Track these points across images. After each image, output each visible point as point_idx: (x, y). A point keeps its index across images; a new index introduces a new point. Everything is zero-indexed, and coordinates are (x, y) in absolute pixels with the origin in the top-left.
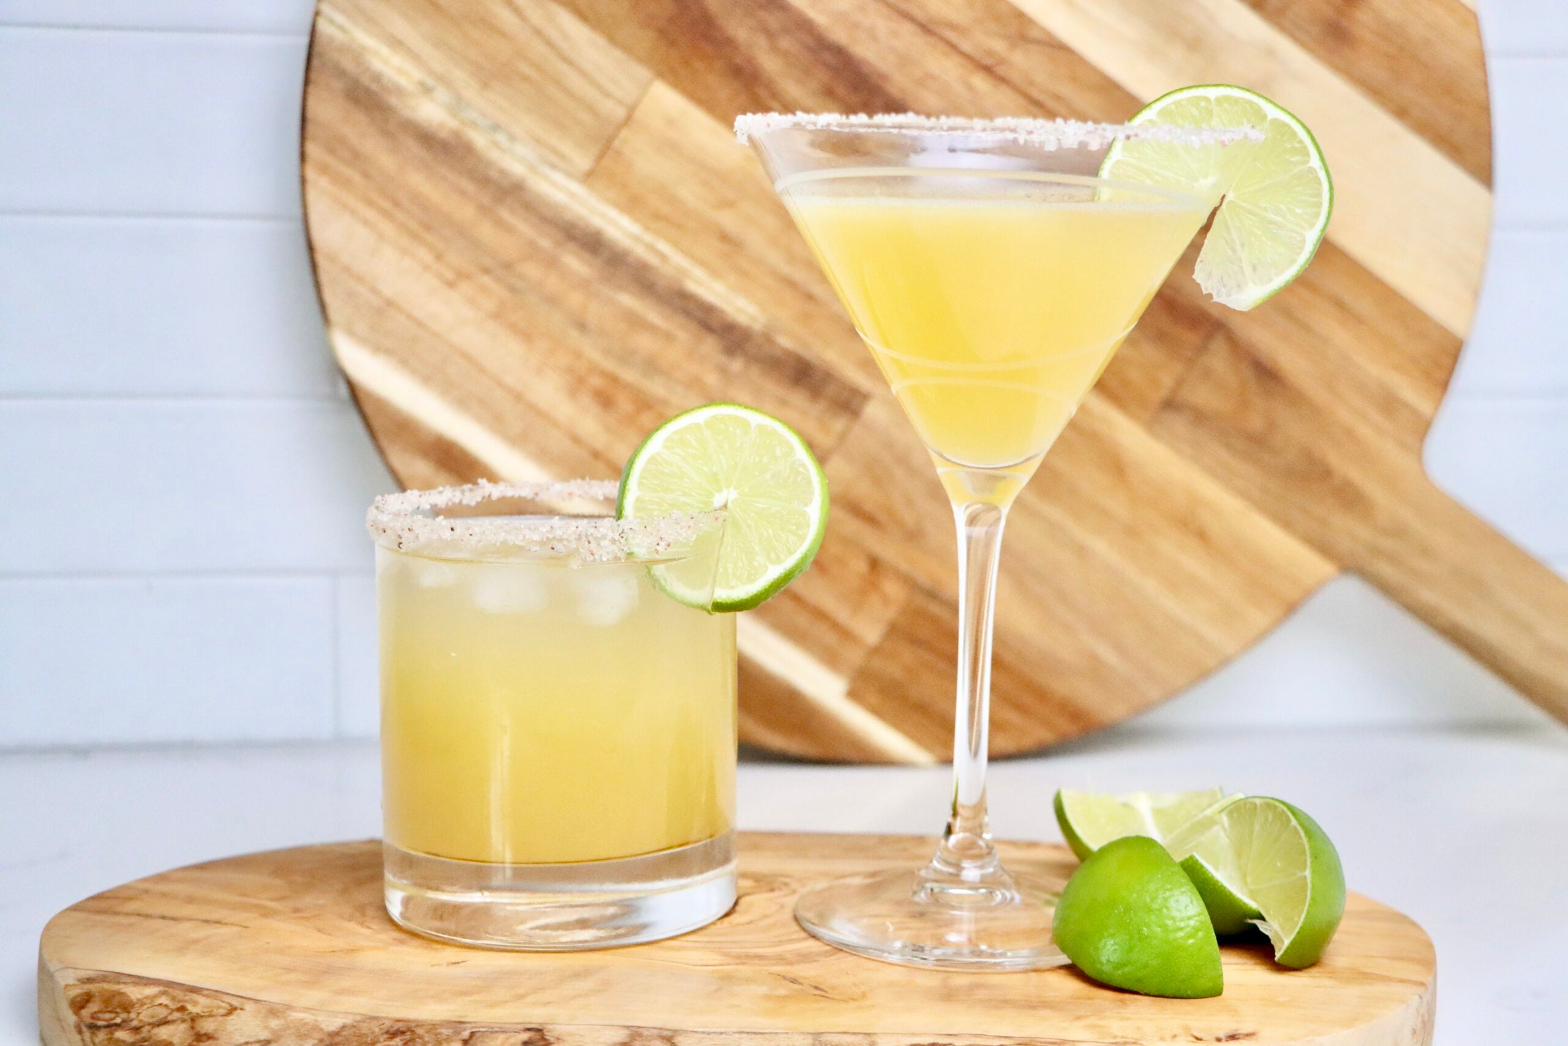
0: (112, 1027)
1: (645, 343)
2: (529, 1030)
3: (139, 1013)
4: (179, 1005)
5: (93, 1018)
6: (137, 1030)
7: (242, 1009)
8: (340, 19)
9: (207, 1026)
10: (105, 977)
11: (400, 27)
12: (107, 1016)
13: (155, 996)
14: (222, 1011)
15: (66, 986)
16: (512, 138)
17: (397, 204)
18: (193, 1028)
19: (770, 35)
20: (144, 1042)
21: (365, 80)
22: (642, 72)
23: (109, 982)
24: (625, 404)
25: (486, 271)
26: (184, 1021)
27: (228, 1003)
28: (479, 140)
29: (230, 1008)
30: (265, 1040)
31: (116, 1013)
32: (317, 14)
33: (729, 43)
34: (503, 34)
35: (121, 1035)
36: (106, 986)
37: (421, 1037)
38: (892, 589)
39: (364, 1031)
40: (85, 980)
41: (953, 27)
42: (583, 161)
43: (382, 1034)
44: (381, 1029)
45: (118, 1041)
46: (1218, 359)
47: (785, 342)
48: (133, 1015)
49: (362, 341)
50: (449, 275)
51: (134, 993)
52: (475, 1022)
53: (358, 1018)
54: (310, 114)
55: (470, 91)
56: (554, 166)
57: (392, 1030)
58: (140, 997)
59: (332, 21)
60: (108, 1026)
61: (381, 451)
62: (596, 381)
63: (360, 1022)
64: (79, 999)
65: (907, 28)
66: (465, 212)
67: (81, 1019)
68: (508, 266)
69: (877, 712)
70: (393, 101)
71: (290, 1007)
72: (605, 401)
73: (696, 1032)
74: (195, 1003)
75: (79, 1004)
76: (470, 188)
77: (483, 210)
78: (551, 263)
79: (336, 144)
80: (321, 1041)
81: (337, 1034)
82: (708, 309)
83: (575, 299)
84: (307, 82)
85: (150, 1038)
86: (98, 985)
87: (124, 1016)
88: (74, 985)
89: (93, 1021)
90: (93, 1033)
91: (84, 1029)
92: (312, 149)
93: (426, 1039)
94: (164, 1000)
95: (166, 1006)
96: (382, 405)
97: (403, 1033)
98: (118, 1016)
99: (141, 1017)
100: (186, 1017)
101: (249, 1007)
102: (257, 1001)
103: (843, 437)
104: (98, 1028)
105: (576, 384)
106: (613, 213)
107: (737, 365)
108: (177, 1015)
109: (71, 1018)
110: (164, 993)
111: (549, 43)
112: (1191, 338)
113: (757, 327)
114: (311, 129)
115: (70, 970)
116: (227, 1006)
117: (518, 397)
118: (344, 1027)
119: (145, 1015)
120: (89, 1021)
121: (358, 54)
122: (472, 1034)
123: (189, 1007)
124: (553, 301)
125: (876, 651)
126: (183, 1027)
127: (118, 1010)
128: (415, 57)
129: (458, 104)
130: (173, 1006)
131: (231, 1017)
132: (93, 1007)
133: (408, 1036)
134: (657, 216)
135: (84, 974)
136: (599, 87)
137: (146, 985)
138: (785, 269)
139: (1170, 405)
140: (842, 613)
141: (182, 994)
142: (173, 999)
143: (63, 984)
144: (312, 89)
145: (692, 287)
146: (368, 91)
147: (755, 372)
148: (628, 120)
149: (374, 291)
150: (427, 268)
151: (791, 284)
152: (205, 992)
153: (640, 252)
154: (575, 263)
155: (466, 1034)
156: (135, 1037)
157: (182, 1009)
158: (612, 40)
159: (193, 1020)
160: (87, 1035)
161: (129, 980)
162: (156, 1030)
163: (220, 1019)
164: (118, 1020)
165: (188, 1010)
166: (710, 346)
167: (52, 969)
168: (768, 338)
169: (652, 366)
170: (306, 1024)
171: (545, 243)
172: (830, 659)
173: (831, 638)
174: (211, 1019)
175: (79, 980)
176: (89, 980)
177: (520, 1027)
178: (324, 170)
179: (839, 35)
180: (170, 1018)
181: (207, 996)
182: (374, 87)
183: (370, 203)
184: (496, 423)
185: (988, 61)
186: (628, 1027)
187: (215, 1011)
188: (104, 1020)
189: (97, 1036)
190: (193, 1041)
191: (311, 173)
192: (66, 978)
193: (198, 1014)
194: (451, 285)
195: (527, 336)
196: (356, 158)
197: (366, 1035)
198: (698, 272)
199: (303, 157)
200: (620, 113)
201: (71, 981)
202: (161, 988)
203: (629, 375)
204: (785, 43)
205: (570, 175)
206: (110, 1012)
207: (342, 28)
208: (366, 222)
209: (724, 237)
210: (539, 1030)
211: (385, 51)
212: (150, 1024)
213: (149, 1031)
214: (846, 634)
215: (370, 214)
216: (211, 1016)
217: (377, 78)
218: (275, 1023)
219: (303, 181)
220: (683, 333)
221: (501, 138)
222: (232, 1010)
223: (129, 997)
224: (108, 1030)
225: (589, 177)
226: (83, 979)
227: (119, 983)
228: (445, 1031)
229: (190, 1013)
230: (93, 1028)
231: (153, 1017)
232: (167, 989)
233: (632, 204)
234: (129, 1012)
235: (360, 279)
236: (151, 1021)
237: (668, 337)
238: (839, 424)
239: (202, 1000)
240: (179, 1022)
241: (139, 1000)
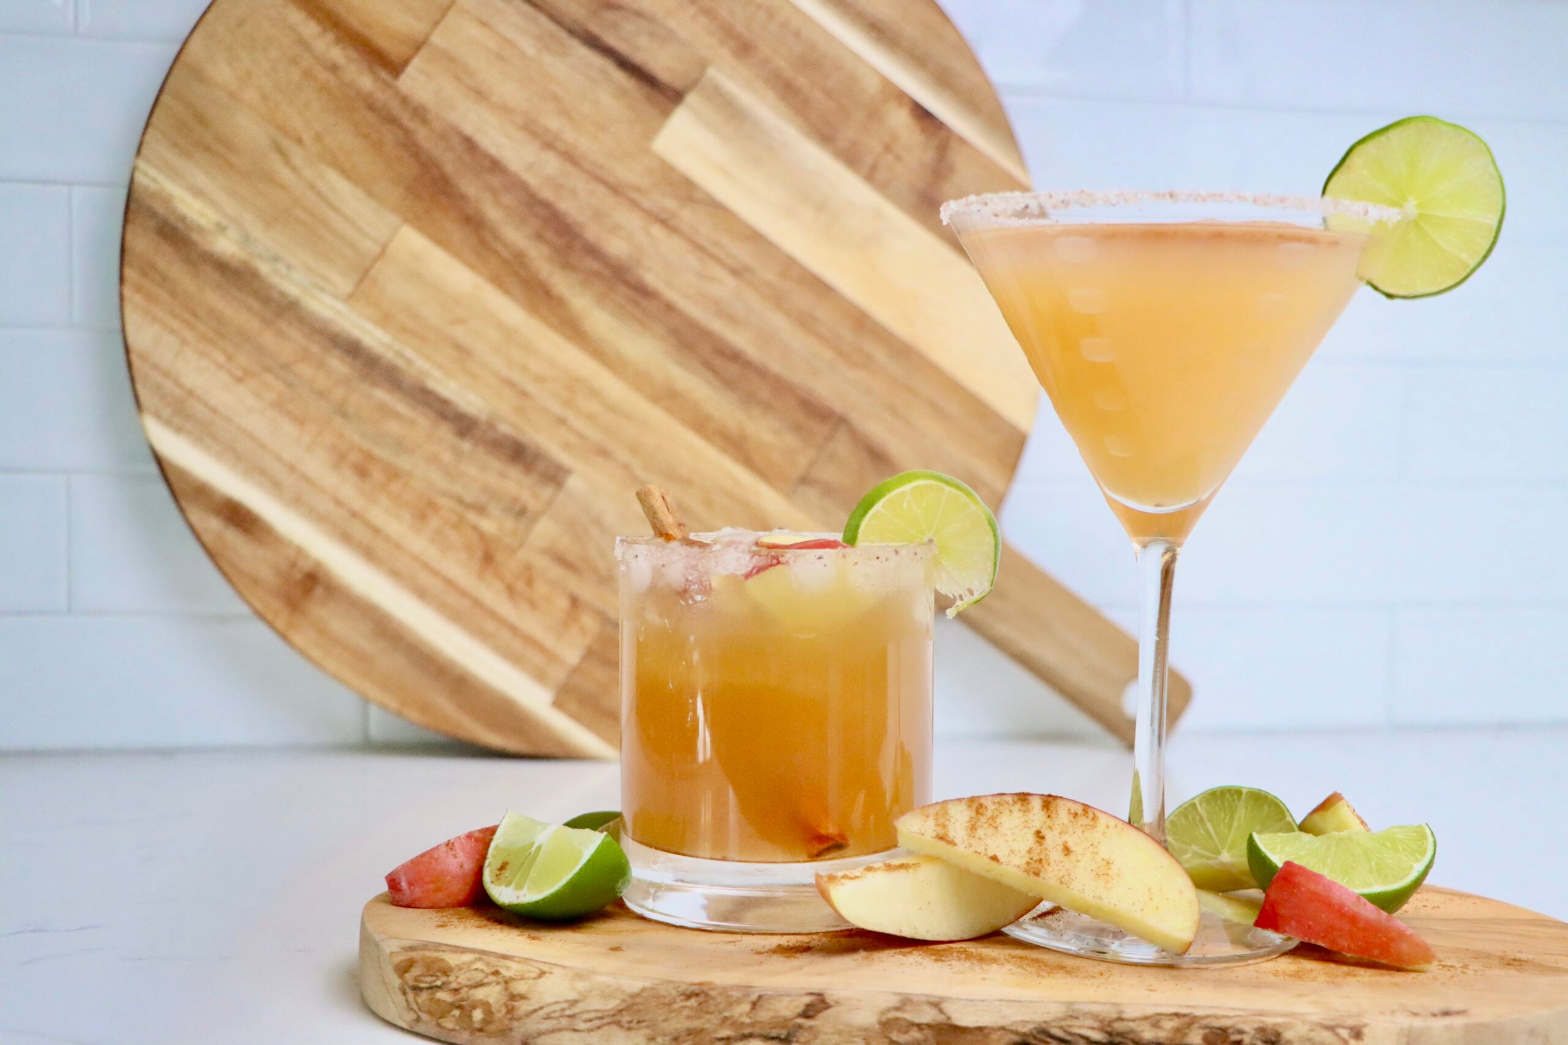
0: (432, 988)
1: (393, 427)
2: (811, 994)
3: (457, 977)
4: (493, 970)
5: (416, 980)
6: (456, 991)
7: (550, 973)
8: (153, 172)
9: (520, 987)
10: (425, 946)
11: (201, 179)
12: (429, 979)
13: (472, 962)
14: (533, 975)
15: (392, 953)
16: (289, 267)
17: (195, 315)
18: (506, 989)
19: (494, 192)
20: (462, 1001)
21: (172, 220)
22: (393, 219)
23: (429, 950)
24: (377, 475)
25: (269, 370)
26: (498, 983)
27: (538, 968)
28: (264, 268)
29: (540, 972)
30: (573, 1000)
31: (437, 976)
32: (134, 169)
33: (463, 197)
34: (282, 186)
35: (441, 995)
36: (428, 954)
37: (713, 998)
38: (589, 621)
39: (662, 993)
40: (408, 949)
41: (638, 190)
42: (345, 286)
43: (678, 996)
44: (678, 992)
45: (439, 1000)
46: (842, 445)
47: (504, 428)
48: (452, 979)
49: (167, 423)
50: (239, 373)
51: (453, 959)
52: (760, 987)
53: (656, 982)
54: (128, 245)
55: (257, 231)
56: (322, 289)
57: (688, 992)
58: (458, 963)
59: (146, 174)
60: (431, 988)
61: (182, 510)
62: (354, 457)
63: (658, 984)
64: (403, 965)
65: (601, 189)
66: (252, 324)
67: (406, 983)
68: (285, 367)
69: (576, 718)
70: (195, 236)
71: (594, 972)
72: (362, 472)
73: (961, 999)
74: (508, 968)
75: (403, 969)
76: (256, 305)
77: (266, 322)
78: (321, 365)
79: (148, 269)
80: (624, 1001)
81: (637, 995)
82: (445, 402)
83: (339, 393)
84: (126, 221)
85: (468, 998)
86: (420, 952)
87: (444, 979)
88: (398, 952)
89: (416, 984)
90: (416, 995)
91: (408, 990)
92: (129, 273)
93: (719, 1000)
94: (479, 965)
95: (482, 971)
96: (183, 473)
97: (697, 995)
98: (438, 979)
99: (459, 980)
100: (499, 980)
101: (557, 971)
102: (563, 967)
103: (550, 503)
104: (421, 989)
105: (339, 458)
106: (369, 326)
107: (466, 446)
108: (492, 978)
109: (397, 982)
110: (479, 959)
111: (319, 194)
112: (821, 429)
113: (483, 417)
114: (127, 258)
115: (394, 940)
116: (537, 970)
117: (292, 469)
118: (644, 990)
119: (463, 979)
120: (412, 983)
121: (167, 201)
122: (760, 997)
123: (503, 972)
124: (321, 394)
125: (575, 670)
126: (497, 989)
127: (439, 974)
128: (212, 203)
129: (246, 239)
130: (488, 970)
131: (542, 980)
132: (415, 971)
133: (701, 998)
134: (404, 330)
135: (408, 943)
136: (359, 229)
137: (462, 952)
138: (505, 372)
139: (805, 480)
140: (549, 641)
141: (496, 960)
142: (488, 964)
143: (388, 951)
144: (130, 227)
145: (431, 385)
146: (174, 229)
147: (481, 453)
148: (383, 253)
149: (178, 384)
150: (220, 367)
151: (511, 384)
152: (517, 959)
153: (389, 356)
154: (338, 365)
155: (754, 997)
156: (455, 998)
157: (496, 973)
158: (370, 193)
159: (506, 982)
160: (411, 995)
161: (445, 948)
162: (473, 991)
163: (532, 981)
164: (439, 983)
165: (501, 974)
166: (445, 432)
167: (378, 939)
168: (491, 425)
169: (400, 446)
170: (609, 986)
171: (315, 348)
172: (540, 676)
173: (538, 659)
174: (523, 982)
175: (403, 948)
176: (412, 949)
177: (803, 992)
178: (139, 289)
179: (547, 194)
180: (486, 981)
181: (519, 962)
182: (180, 226)
183: (175, 316)
184: (275, 487)
185: (664, 216)
186: (899, 994)
187: (527, 975)
188: (426, 982)
189: (420, 996)
190: (508, 1000)
191: (128, 292)
192: (391, 946)
193: (511, 977)
194: (240, 380)
195: (300, 421)
196: (165, 280)
197: (664, 997)
198: (436, 373)
199: (122, 279)
200: (376, 249)
201: (395, 949)
202: (477, 956)
203: (379, 452)
204: (507, 199)
205: (335, 296)
206: (431, 975)
207: (154, 180)
208: (173, 331)
209: (458, 347)
210: (819, 995)
211: (189, 198)
212: (467, 986)
213: (467, 992)
214: (551, 657)
215: (176, 324)
216: (522, 979)
217: (183, 219)
218: (581, 985)
219: (122, 298)
220: (423, 421)
221: (280, 267)
222: (542, 974)
223: (447, 962)
224: (430, 991)
225: (349, 298)
226: (406, 947)
227: (437, 951)
228: (736, 994)
229: (504, 977)
230: (416, 989)
231: (469, 980)
232: (481, 956)
233: (385, 320)
234: (448, 976)
235: (166, 374)
236: (469, 983)
237: (412, 423)
238: (547, 492)
239: (513, 965)
240: (494, 984)
241: (457, 965)
